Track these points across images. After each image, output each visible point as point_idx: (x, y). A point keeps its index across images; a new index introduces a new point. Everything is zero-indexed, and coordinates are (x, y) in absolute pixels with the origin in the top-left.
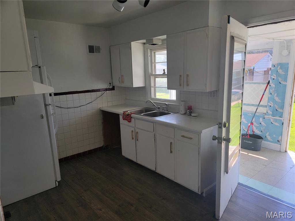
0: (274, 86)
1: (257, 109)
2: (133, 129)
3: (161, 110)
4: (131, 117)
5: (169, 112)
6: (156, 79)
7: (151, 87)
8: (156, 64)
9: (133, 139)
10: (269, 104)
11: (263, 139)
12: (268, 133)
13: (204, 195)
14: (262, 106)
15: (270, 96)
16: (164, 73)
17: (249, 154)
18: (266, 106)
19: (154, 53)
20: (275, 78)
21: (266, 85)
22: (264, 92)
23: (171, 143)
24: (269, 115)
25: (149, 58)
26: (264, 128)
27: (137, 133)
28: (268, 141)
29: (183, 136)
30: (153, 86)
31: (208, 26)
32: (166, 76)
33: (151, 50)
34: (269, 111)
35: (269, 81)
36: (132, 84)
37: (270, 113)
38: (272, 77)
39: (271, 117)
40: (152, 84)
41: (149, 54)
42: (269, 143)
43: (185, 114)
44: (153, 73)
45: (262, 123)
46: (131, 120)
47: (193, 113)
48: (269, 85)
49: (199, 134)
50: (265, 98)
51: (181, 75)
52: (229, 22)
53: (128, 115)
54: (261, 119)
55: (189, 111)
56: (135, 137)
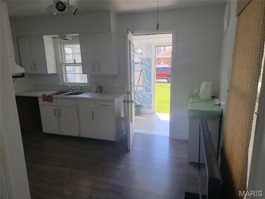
0: (145, 72)
1: (137, 88)
2: (55, 108)
3: (76, 91)
4: (53, 98)
5: (83, 92)
6: (67, 67)
7: (62, 74)
8: (66, 55)
9: (55, 115)
10: (143, 84)
11: (142, 107)
12: (144, 103)
13: (118, 141)
14: (139, 86)
15: (143, 79)
16: (75, 62)
17: (136, 117)
18: (141, 86)
19: (63, 46)
20: (145, 67)
21: (140, 72)
22: (140, 76)
23: (93, 112)
24: (144, 91)
25: (59, 49)
26: (142, 100)
27: (60, 110)
28: (144, 108)
29: (102, 105)
30: (65, 73)
31: (111, 32)
32: (81, 65)
33: (60, 43)
34: (143, 89)
35: (142, 69)
36: (47, 71)
37: (144, 90)
38: (143, 67)
39: (145, 92)
40: (64, 71)
41: (59, 47)
42: (145, 109)
43: (97, 92)
44: (64, 62)
45: (141, 97)
46: (52, 100)
47: (103, 91)
48: (142, 72)
49: (113, 101)
50: (141, 81)
51: (94, 64)
52: (128, 33)
53: (49, 96)
54: (140, 94)
55: (100, 90)
56: (58, 113)
